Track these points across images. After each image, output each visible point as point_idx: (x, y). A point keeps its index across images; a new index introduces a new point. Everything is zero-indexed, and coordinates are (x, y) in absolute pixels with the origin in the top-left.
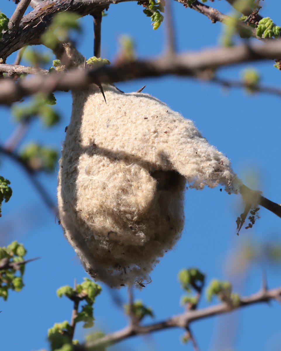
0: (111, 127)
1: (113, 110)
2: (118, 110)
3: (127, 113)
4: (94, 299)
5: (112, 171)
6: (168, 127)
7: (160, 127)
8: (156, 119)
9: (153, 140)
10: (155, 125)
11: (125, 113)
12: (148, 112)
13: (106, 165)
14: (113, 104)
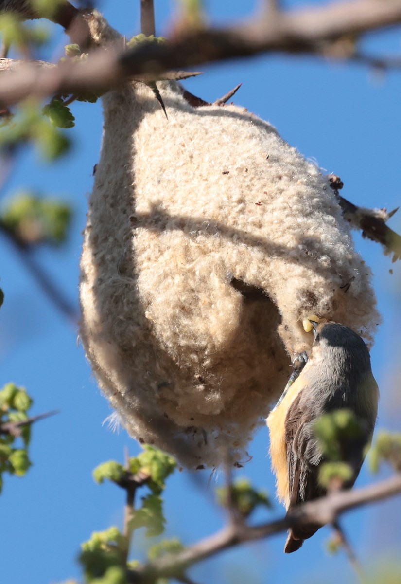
0: (165, 184)
1: (170, 149)
2: (179, 149)
3: (194, 155)
4: (163, 483)
5: (162, 272)
6: (266, 193)
7: (251, 190)
8: (245, 175)
9: (235, 218)
10: (241, 187)
11: (191, 157)
12: (231, 159)
13: (153, 258)
14: (172, 136)
